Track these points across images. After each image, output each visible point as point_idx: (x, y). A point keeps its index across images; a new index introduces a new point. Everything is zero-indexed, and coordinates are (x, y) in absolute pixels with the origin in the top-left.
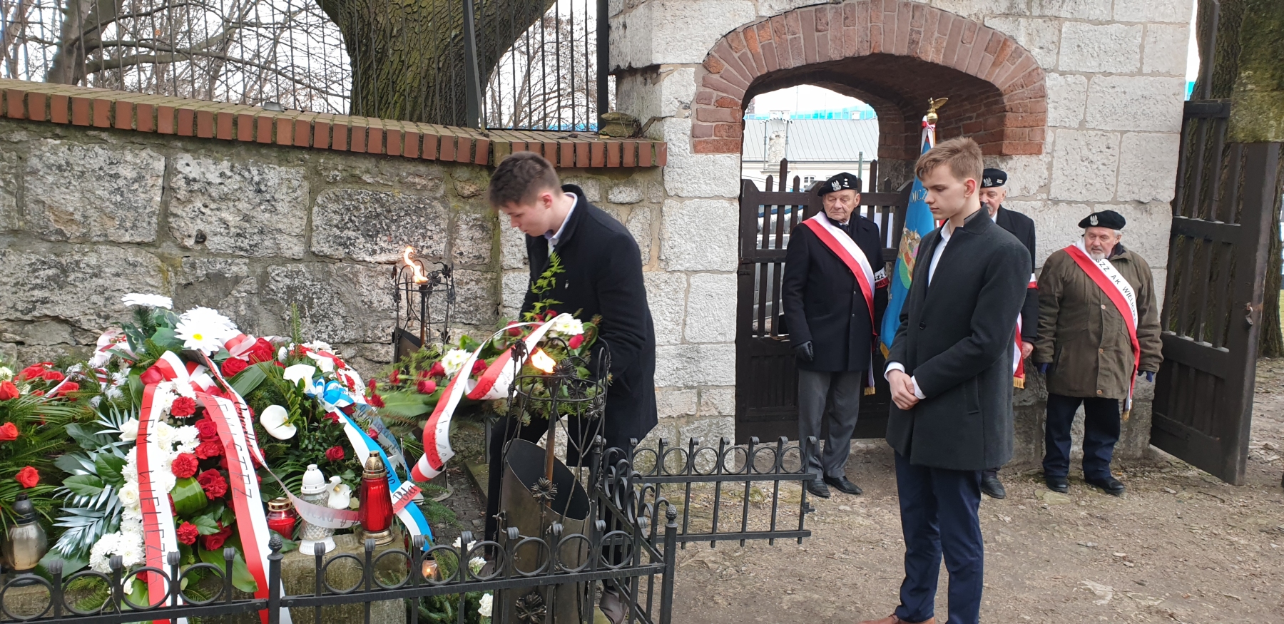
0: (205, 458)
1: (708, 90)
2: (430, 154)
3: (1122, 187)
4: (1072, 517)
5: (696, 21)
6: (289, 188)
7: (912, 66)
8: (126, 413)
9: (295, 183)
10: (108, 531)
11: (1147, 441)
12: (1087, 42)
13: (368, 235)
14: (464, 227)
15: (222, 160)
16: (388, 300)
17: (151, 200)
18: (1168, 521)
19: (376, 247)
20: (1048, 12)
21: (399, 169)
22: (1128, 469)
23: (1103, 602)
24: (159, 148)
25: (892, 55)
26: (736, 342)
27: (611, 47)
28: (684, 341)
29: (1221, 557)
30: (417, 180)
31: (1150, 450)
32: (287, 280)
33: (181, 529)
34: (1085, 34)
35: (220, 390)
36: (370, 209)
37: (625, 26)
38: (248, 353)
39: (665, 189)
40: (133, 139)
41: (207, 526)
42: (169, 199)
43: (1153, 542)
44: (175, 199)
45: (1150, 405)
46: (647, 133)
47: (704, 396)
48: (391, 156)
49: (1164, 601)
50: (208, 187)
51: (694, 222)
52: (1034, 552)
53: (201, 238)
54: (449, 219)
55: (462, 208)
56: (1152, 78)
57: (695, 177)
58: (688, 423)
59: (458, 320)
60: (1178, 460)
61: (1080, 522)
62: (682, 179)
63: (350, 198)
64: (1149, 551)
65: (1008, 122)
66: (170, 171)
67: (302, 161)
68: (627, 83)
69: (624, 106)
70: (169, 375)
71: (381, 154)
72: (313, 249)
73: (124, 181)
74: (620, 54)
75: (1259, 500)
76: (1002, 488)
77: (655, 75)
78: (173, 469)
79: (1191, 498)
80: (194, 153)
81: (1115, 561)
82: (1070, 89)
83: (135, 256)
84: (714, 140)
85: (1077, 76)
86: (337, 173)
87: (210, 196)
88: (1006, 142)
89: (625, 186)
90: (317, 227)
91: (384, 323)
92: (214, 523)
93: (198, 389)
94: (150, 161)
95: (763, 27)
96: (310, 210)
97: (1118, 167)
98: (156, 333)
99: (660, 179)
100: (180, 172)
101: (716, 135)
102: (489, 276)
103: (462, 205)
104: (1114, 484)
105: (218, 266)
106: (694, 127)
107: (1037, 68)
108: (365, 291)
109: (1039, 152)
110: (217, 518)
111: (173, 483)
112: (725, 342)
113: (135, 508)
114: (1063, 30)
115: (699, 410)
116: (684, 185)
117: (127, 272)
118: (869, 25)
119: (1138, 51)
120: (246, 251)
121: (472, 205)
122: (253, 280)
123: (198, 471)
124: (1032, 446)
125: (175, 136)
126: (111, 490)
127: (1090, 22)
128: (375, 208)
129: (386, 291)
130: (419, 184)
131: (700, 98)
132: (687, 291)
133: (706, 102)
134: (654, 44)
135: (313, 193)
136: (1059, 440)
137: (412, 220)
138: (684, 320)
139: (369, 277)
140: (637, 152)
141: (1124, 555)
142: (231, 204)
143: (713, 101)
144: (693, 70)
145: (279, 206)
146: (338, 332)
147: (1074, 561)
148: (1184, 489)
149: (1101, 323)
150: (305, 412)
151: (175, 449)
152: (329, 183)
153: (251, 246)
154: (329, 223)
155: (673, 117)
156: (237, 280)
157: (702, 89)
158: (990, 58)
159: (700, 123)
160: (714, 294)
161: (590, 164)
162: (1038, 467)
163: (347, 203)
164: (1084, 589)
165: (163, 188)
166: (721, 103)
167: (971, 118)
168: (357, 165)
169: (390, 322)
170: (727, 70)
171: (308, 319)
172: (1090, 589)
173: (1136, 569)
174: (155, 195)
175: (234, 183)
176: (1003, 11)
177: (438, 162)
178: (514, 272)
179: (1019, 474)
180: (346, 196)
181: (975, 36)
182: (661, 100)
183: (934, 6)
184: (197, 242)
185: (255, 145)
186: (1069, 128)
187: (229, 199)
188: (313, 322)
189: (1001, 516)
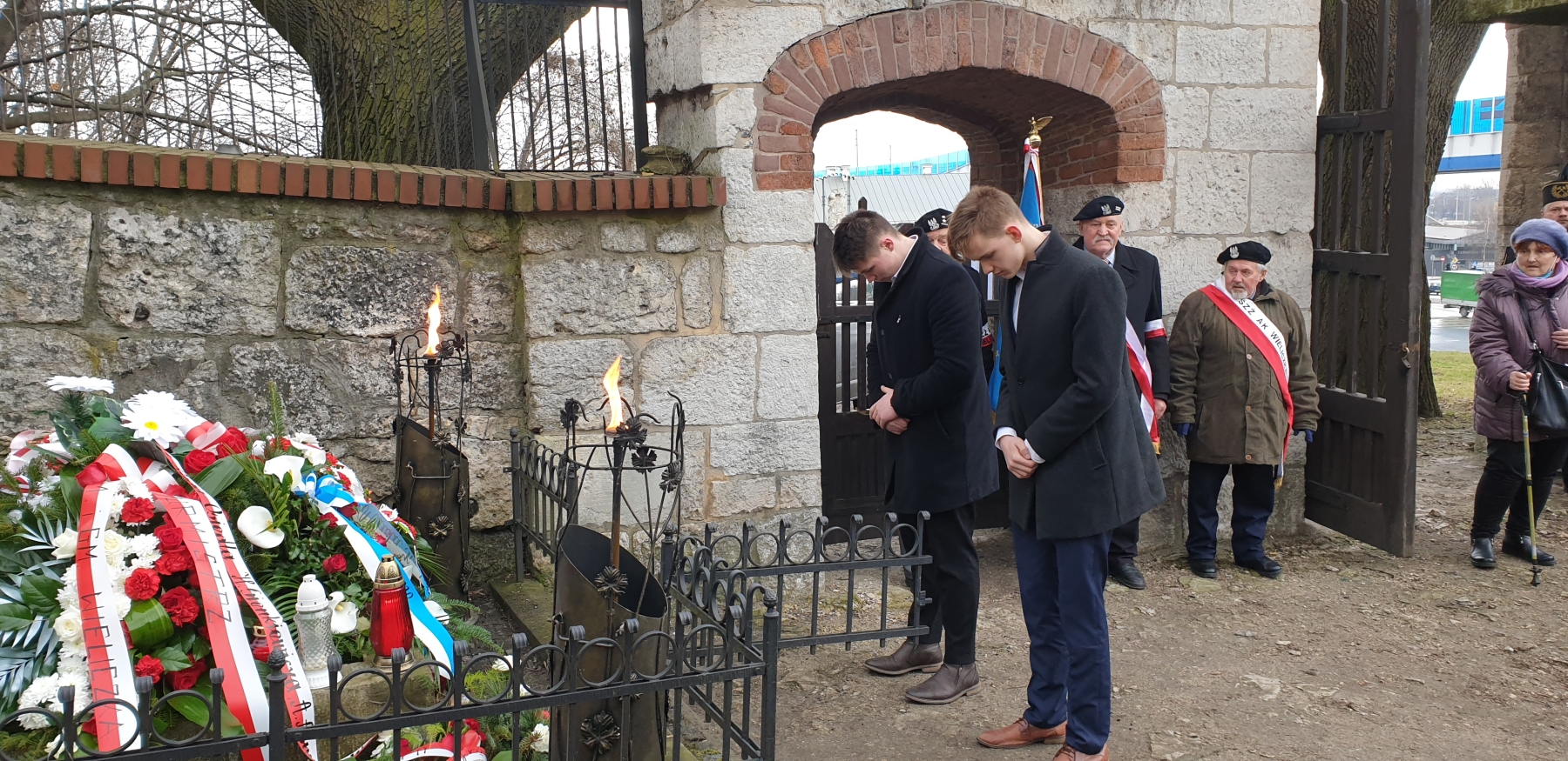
0: (169, 574)
1: (771, 114)
2: (432, 199)
3: (1255, 217)
4: (1225, 605)
5: (753, 32)
6: (255, 247)
7: (1007, 81)
8: (59, 523)
9: (263, 241)
10: (41, 674)
11: (1301, 514)
12: (1206, 49)
13: (357, 303)
14: (478, 288)
15: (167, 215)
16: (384, 384)
17: (74, 267)
18: (1334, 602)
19: (367, 318)
20: (1160, 15)
21: (393, 219)
22: (1283, 548)
23: (1271, 697)
24: (83, 201)
25: (983, 69)
26: (819, 416)
27: (649, 69)
28: (757, 418)
29: (1397, 638)
30: (417, 232)
31: (1306, 525)
32: (256, 362)
33: (141, 666)
34: (1203, 39)
35: (184, 489)
36: (358, 270)
37: (665, 42)
38: (215, 446)
39: (726, 234)
40: (48, 191)
41: (175, 660)
42: (98, 266)
43: (1319, 626)
44: (106, 266)
45: (1302, 471)
46: (699, 169)
47: (783, 483)
48: (383, 203)
49: (1339, 691)
50: (150, 249)
51: (762, 273)
52: (1186, 646)
53: (143, 314)
54: (458, 278)
55: (475, 265)
56: (1279, 90)
57: (760, 218)
58: (766, 518)
59: (474, 405)
60: (1337, 534)
61: (1234, 611)
62: (746, 222)
63: (333, 257)
64: (1315, 637)
65: (1122, 144)
66: (99, 231)
67: (270, 212)
68: (671, 112)
69: (669, 140)
70: (115, 474)
71: (371, 201)
72: (288, 323)
73: (38, 245)
74: (660, 76)
75: (1431, 572)
76: (1140, 576)
77: (706, 98)
78: (126, 589)
79: (1356, 575)
80: (130, 206)
81: (1279, 650)
82: (1190, 104)
83: (55, 339)
84: (781, 174)
85: (1197, 88)
86: (316, 227)
87: (153, 260)
88: (1121, 168)
89: (676, 231)
90: (292, 294)
91: (381, 412)
92: (183, 656)
93: (154, 488)
94: (72, 218)
95: (832, 38)
96: (282, 274)
97: (1250, 193)
98: (95, 424)
99: (718, 222)
100: (112, 231)
101: (783, 168)
102: (512, 348)
103: (474, 261)
104: (1268, 565)
105: (166, 349)
106: (756, 158)
107: (1151, 80)
108: (355, 372)
109: (1160, 178)
110: (187, 650)
111: (128, 607)
112: (806, 417)
113: (77, 643)
114: (1179, 35)
115: (778, 502)
116: (748, 229)
117: (45, 360)
118: (956, 34)
119: (1263, 58)
120: (202, 327)
121: (487, 260)
122: (212, 364)
123: (160, 591)
124: (1172, 527)
125: (105, 186)
126: (43, 622)
127: (1207, 25)
128: (365, 269)
129: (382, 372)
130: (420, 237)
131: (762, 124)
132: (758, 357)
133: (770, 128)
134: (704, 60)
135: (285, 252)
136: (1204, 517)
137: (412, 282)
138: (756, 393)
139: (360, 354)
140: (691, 190)
141: (1289, 642)
142: (180, 270)
143: (778, 127)
144: (751, 90)
145: (242, 270)
146: (323, 426)
147: (1234, 653)
148: (1347, 566)
149: (1247, 376)
150: (293, 514)
151: (129, 564)
152: (305, 239)
153: (208, 321)
154: (307, 290)
155: (731, 147)
156: (191, 365)
157: (764, 113)
158: (1097, 70)
159: (763, 154)
160: (790, 360)
161: (633, 205)
162: (1181, 550)
163: (329, 263)
164: (1248, 684)
165: (91, 252)
166: (787, 130)
167: (1078, 142)
168: (340, 215)
169: (388, 411)
170: (792, 90)
171: (285, 411)
172: (1254, 684)
173: (1304, 658)
174: (80, 260)
175: (184, 243)
176: (1109, 14)
177: (443, 208)
178: (543, 341)
179: (1159, 561)
180: (327, 255)
181: (1079, 45)
182: (715, 128)
183: (1030, 9)
184: (137, 319)
185: (209, 195)
186: (1192, 149)
187: (178, 264)
188: (290, 414)
189: (1143, 609)
